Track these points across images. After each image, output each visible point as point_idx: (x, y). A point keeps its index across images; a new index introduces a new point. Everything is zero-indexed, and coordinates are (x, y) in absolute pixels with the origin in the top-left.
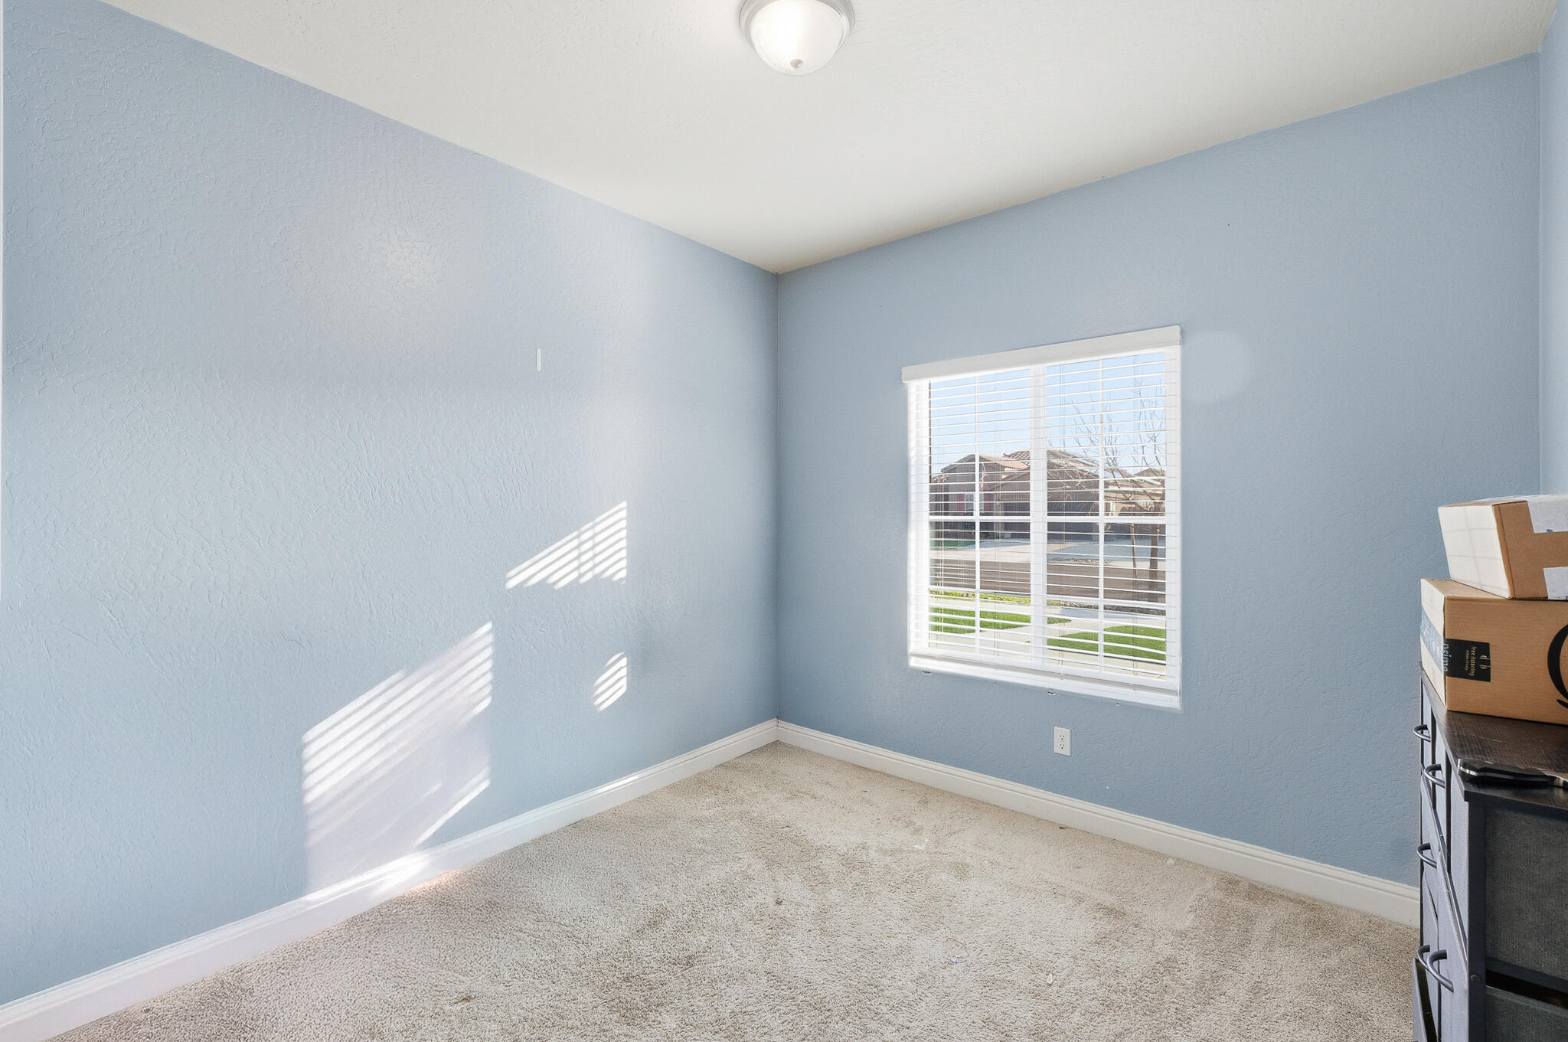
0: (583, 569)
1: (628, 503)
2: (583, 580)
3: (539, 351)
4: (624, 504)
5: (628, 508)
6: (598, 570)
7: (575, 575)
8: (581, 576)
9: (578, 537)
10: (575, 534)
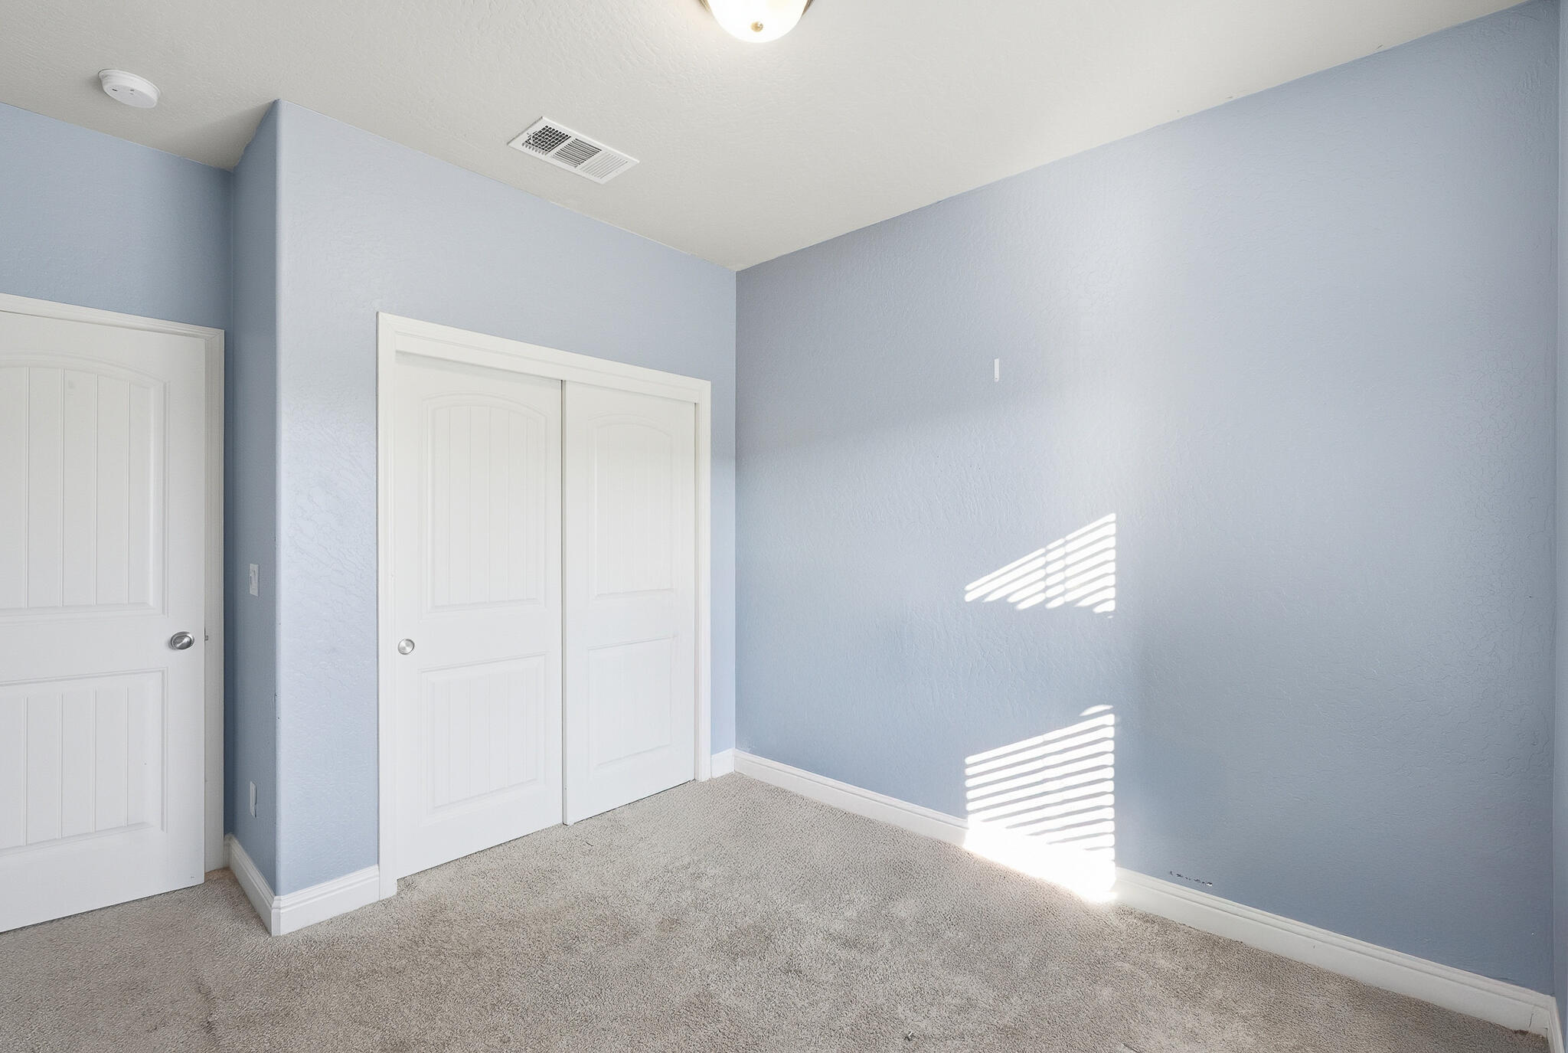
0: (1050, 593)
1: (1117, 517)
2: (1051, 605)
3: (997, 361)
4: (1112, 517)
5: (1117, 522)
6: (1069, 597)
7: (1040, 598)
8: (1048, 600)
9: (1044, 555)
10: (1042, 551)
